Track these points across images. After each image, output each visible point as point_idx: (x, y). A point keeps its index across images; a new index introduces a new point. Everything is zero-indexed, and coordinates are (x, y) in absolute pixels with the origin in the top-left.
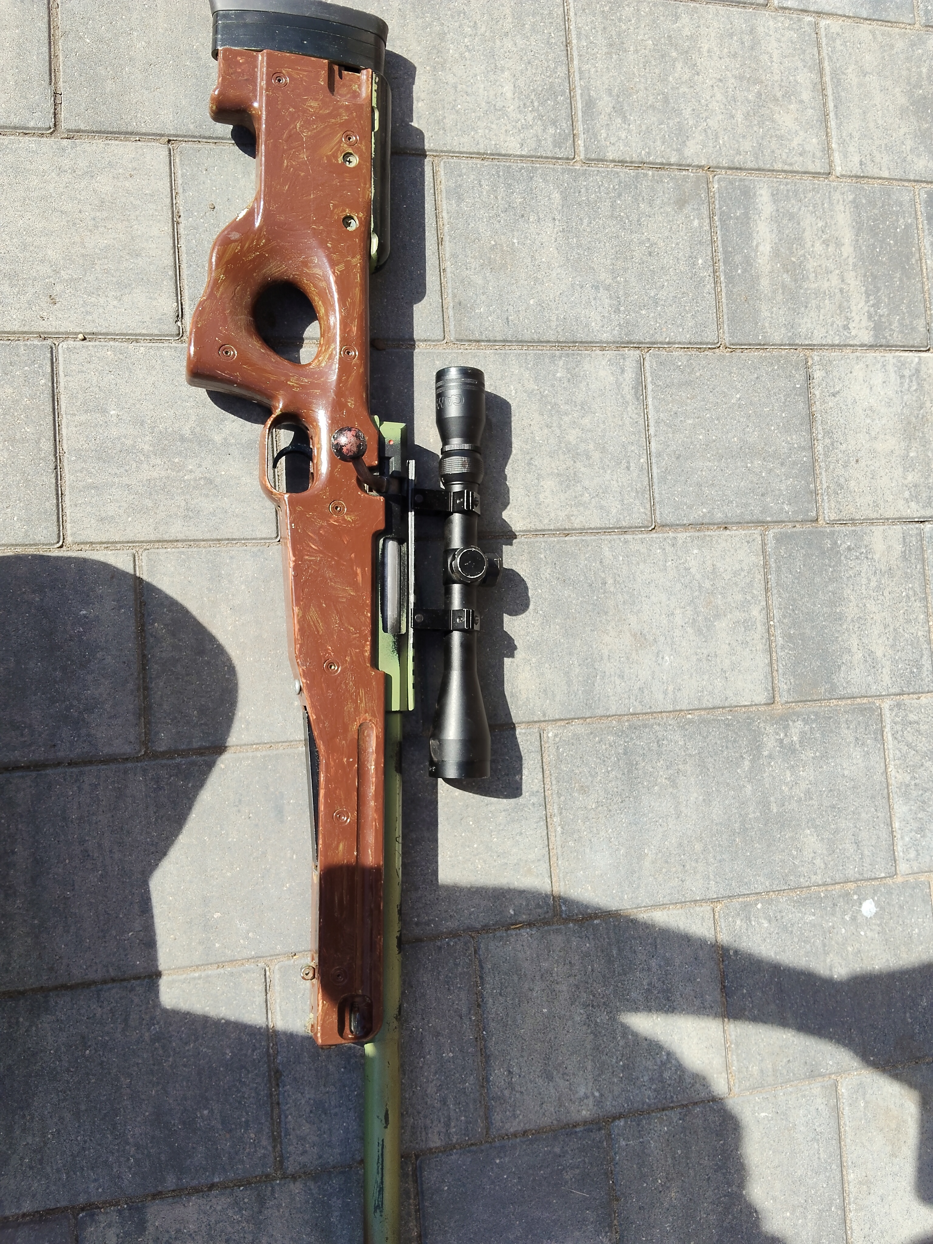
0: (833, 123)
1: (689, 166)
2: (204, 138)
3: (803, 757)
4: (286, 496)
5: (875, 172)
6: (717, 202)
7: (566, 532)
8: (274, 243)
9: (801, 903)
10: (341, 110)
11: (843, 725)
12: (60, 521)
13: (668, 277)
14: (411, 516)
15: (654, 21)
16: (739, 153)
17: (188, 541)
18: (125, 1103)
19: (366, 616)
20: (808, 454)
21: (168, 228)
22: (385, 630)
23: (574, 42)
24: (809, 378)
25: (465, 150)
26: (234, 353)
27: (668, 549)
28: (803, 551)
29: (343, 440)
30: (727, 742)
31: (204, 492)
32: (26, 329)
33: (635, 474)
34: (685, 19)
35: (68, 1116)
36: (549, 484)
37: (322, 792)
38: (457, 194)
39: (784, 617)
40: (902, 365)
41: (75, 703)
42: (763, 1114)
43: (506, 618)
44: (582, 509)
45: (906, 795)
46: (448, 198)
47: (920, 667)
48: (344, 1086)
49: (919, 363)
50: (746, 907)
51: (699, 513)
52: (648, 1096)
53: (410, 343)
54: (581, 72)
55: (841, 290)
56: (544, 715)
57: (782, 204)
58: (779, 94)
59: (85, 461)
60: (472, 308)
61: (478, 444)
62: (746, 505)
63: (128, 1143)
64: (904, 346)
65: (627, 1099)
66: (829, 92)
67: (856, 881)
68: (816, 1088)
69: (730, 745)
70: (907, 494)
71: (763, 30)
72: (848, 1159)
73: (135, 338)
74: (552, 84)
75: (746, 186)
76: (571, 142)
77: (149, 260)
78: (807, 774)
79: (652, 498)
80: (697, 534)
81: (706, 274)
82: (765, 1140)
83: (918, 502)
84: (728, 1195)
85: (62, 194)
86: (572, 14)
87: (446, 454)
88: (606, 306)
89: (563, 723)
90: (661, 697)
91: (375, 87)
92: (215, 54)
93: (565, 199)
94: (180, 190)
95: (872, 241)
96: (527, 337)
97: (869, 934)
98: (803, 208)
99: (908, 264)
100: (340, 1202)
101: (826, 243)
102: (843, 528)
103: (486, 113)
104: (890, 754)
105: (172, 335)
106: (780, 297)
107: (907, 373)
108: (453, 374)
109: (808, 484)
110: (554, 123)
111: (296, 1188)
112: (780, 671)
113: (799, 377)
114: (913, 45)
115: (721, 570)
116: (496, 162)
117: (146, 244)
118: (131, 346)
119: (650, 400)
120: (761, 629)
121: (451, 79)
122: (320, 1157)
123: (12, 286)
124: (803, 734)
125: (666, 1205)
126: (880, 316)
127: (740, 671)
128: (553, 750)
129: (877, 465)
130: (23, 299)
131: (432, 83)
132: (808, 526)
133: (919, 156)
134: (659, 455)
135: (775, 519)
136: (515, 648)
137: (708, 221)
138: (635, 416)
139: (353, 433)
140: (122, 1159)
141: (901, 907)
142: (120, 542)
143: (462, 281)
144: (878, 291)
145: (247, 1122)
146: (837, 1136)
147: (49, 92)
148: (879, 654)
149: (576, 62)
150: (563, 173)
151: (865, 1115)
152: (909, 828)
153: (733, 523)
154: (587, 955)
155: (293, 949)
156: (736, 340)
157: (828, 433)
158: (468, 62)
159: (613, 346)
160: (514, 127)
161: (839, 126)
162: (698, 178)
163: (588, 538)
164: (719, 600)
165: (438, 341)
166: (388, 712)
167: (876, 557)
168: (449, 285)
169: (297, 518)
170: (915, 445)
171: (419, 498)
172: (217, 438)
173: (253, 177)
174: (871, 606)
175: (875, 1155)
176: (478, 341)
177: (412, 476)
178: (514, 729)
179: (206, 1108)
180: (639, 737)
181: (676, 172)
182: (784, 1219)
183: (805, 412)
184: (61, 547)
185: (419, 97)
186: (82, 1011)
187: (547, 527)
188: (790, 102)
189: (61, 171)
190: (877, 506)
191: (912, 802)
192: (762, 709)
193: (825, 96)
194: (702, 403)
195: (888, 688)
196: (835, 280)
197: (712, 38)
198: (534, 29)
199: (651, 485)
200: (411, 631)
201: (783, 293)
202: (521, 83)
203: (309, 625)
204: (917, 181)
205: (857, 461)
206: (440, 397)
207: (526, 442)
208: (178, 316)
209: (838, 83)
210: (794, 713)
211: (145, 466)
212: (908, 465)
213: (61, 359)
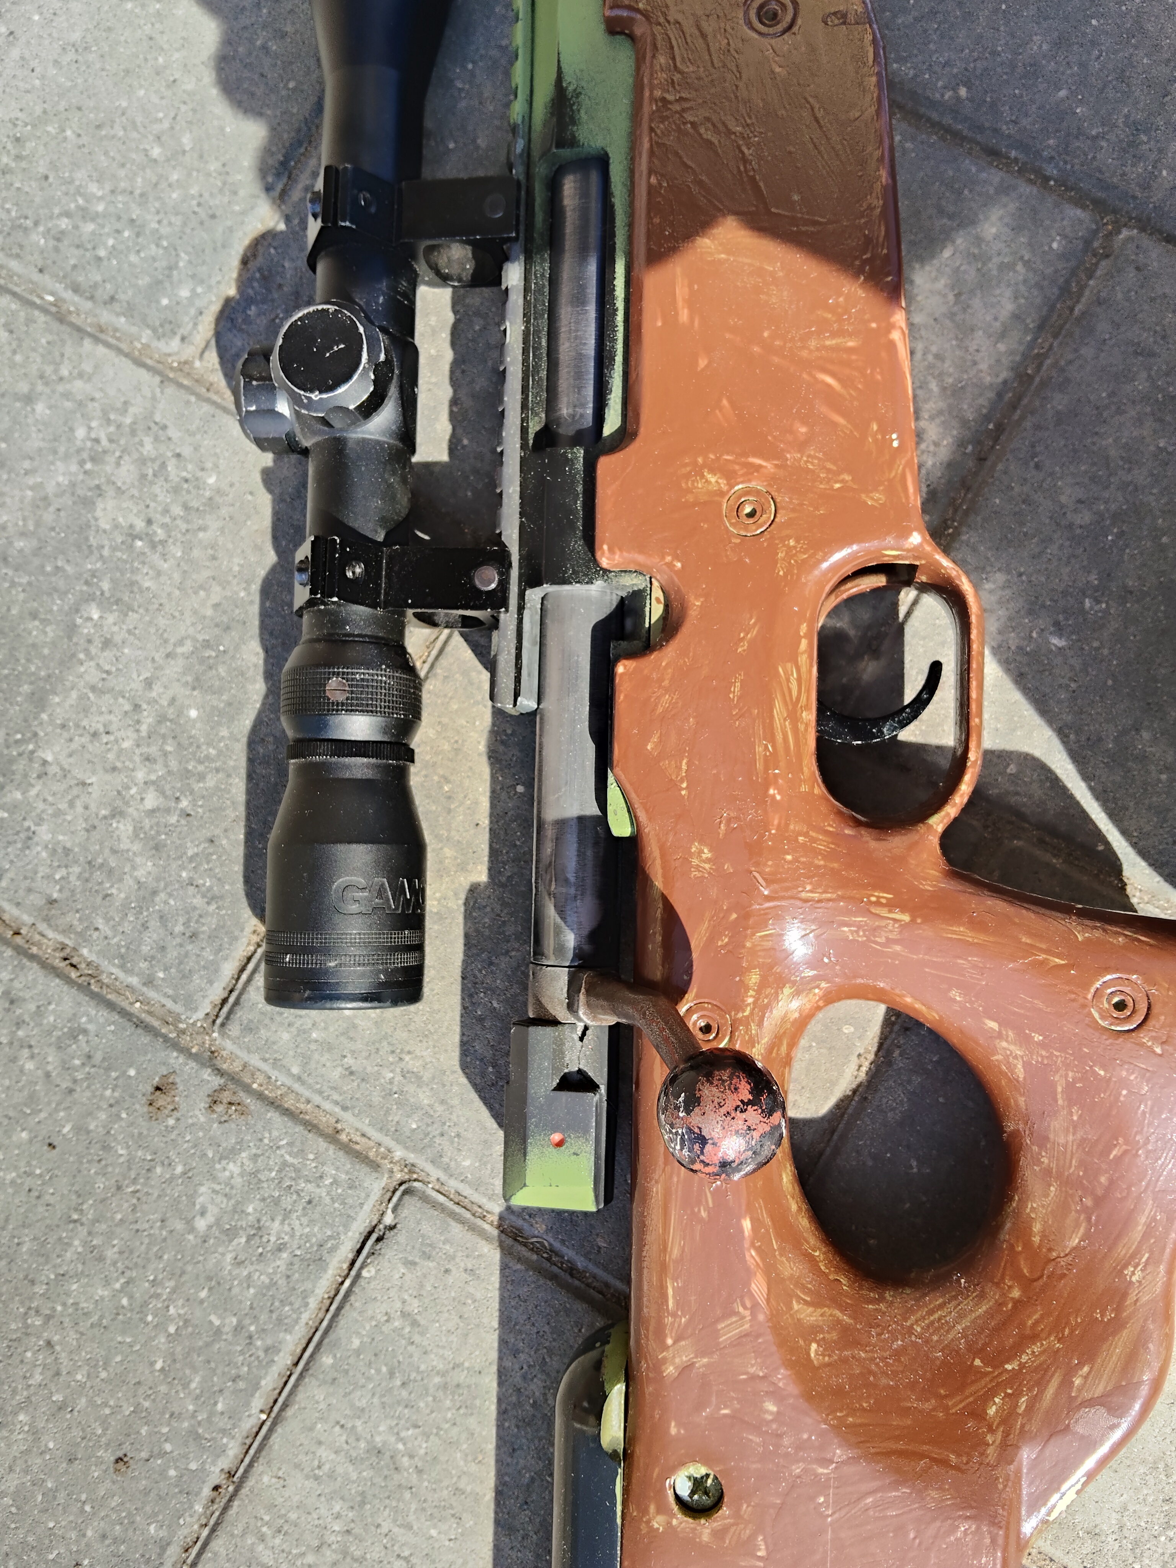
21: (262, 1476)
77: (358, 1423)
117: (340, 1470)
208: (379, 1239)
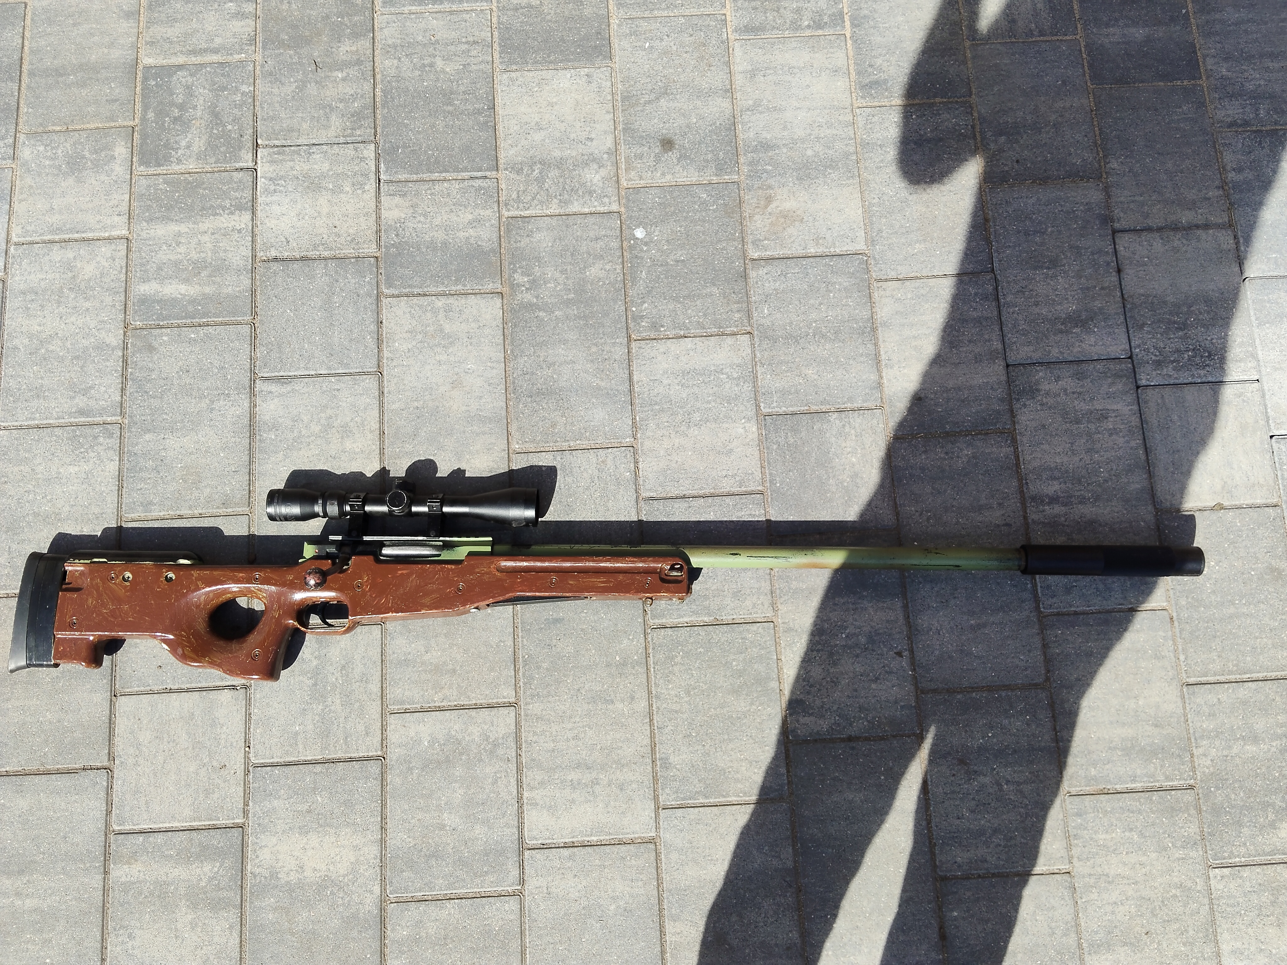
0: (90, 235)
1: (124, 342)
2: (112, 673)
3: (538, 274)
4: (350, 618)
5: (125, 205)
6: (150, 323)
7: (382, 433)
8: (184, 626)
9: (634, 281)
10: (94, 583)
11: (518, 245)
12: (368, 759)
13: (204, 359)
14: (366, 538)
15: (19, 365)
16: (114, 306)
17: (382, 680)
18: (725, 712)
19: (429, 568)
20: (330, 261)
21: (174, 696)
22: (439, 555)
23: (36, 422)
24: (276, 259)
25: (116, 500)
26: (257, 651)
27: (394, 363)
28: (398, 269)
29: (312, 582)
30: (526, 327)
31: (350, 671)
32: (242, 783)
33: (343, 385)
34: (16, 342)
35: (731, 746)
36: (348, 444)
37: (538, 594)
38: (147, 505)
39: (443, 283)
40: (266, 191)
41: (482, 747)
42: (766, 311)
43: (439, 475)
44: (366, 423)
45: (566, 203)
46: (150, 512)
47: (481, 188)
48: (725, 580)
49: (265, 178)
50: (634, 319)
51: (370, 341)
52: (747, 387)
53: (251, 538)
54: (59, 418)
55: (213, 234)
56: (504, 450)
57: (151, 275)
58: (70, 275)
59: (329, 745)
60: (227, 495)
61: (319, 493)
62: (365, 307)
63: (750, 710)
64: (253, 189)
65: (748, 401)
66: (66, 237)
67: (622, 242)
68: (752, 274)
69: (528, 325)
70: (359, 192)
71: (22, 285)
72: (800, 252)
73: (248, 716)
74: (68, 439)
75: (138, 301)
76: (108, 426)
77: (196, 707)
78: (550, 272)
79: (359, 374)
80: (385, 343)
81: (202, 331)
82: (782, 310)
83: (365, 184)
84: (814, 336)
85: (152, 763)
86: (16, 424)
87: (325, 515)
88: (225, 403)
89: (510, 438)
90: (495, 371)
91: (77, 561)
92: (56, 665)
93: (149, 431)
94: (148, 688)
95: (176, 209)
96: (247, 458)
97: (656, 233)
98: (153, 260)
99: (193, 183)
100: (794, 583)
101: (178, 244)
102: (383, 239)
103: (90, 485)
104: (539, 212)
105: (246, 692)
106: (218, 279)
107: (272, 188)
108: (271, 510)
109: (351, 263)
110: (95, 438)
111: (783, 609)
112: (480, 288)
113: (275, 266)
114: (29, 171)
115: (410, 327)
116: (124, 478)
118: (253, 717)
119: (291, 374)
120: (451, 300)
121: (67, 508)
122: (766, 594)
123: (214, 792)
124: (523, 274)
125: (816, 377)
126: (231, 205)
127: (479, 316)
128: (527, 445)
129: (338, 212)
130: (222, 785)
131: (69, 522)
132: (381, 264)
133: (112, 171)
134: (329, 368)
135: (375, 288)
136: (459, 469)
137: (164, 330)
138: (302, 385)
139: (307, 576)
140: (759, 713)
141: (641, 210)
142: (382, 722)
143: (208, 502)
144: (213, 206)
145: (742, 639)
146: (785, 260)
147: (83, 773)
148: (470, 217)
149: (51, 422)
150: (131, 432)
151: (773, 240)
152: (588, 201)
153: (378, 317)
154: (658, 425)
155: (641, 611)
156: (249, 312)
157: (315, 247)
158: (54, 497)
159: (253, 399)
160: (99, 465)
161: (91, 230)
162: (133, 336)
163: (386, 419)
164: (431, 329)
165: (249, 519)
166: (492, 554)
167: (403, 216)
168: (211, 511)
169: (364, 611)
170: (324, 184)
171: (354, 533)
172: (315, 662)
173: (138, 641)
174: (437, 221)
175: (800, 233)
176: (250, 491)
177: (340, 538)
178: (513, 470)
179: (731, 664)
180: (521, 387)
181: (129, 351)
182: (834, 297)
183: (300, 263)
184: (384, 758)
185: (80, 531)
186: (669, 738)
187: (378, 447)
188: (76, 266)
189: (136, 764)
190: (367, 214)
191: (572, 199)
192: (505, 301)
193: (69, 240)
194: (293, 337)
195: (494, 212)
196: (206, 238)
197: (31, 322)
198: (29, 451)
199: (351, 374)
200: (441, 539)
201: (215, 276)
202: (68, 460)
203: (433, 603)
204: (131, 172)
205: (335, 227)
206: (287, 518)
207: (320, 460)
208: (234, 689)
209: (59, 230)
210: (509, 279)
211: (332, 708)
212: (338, 190)
213: (262, 761)
